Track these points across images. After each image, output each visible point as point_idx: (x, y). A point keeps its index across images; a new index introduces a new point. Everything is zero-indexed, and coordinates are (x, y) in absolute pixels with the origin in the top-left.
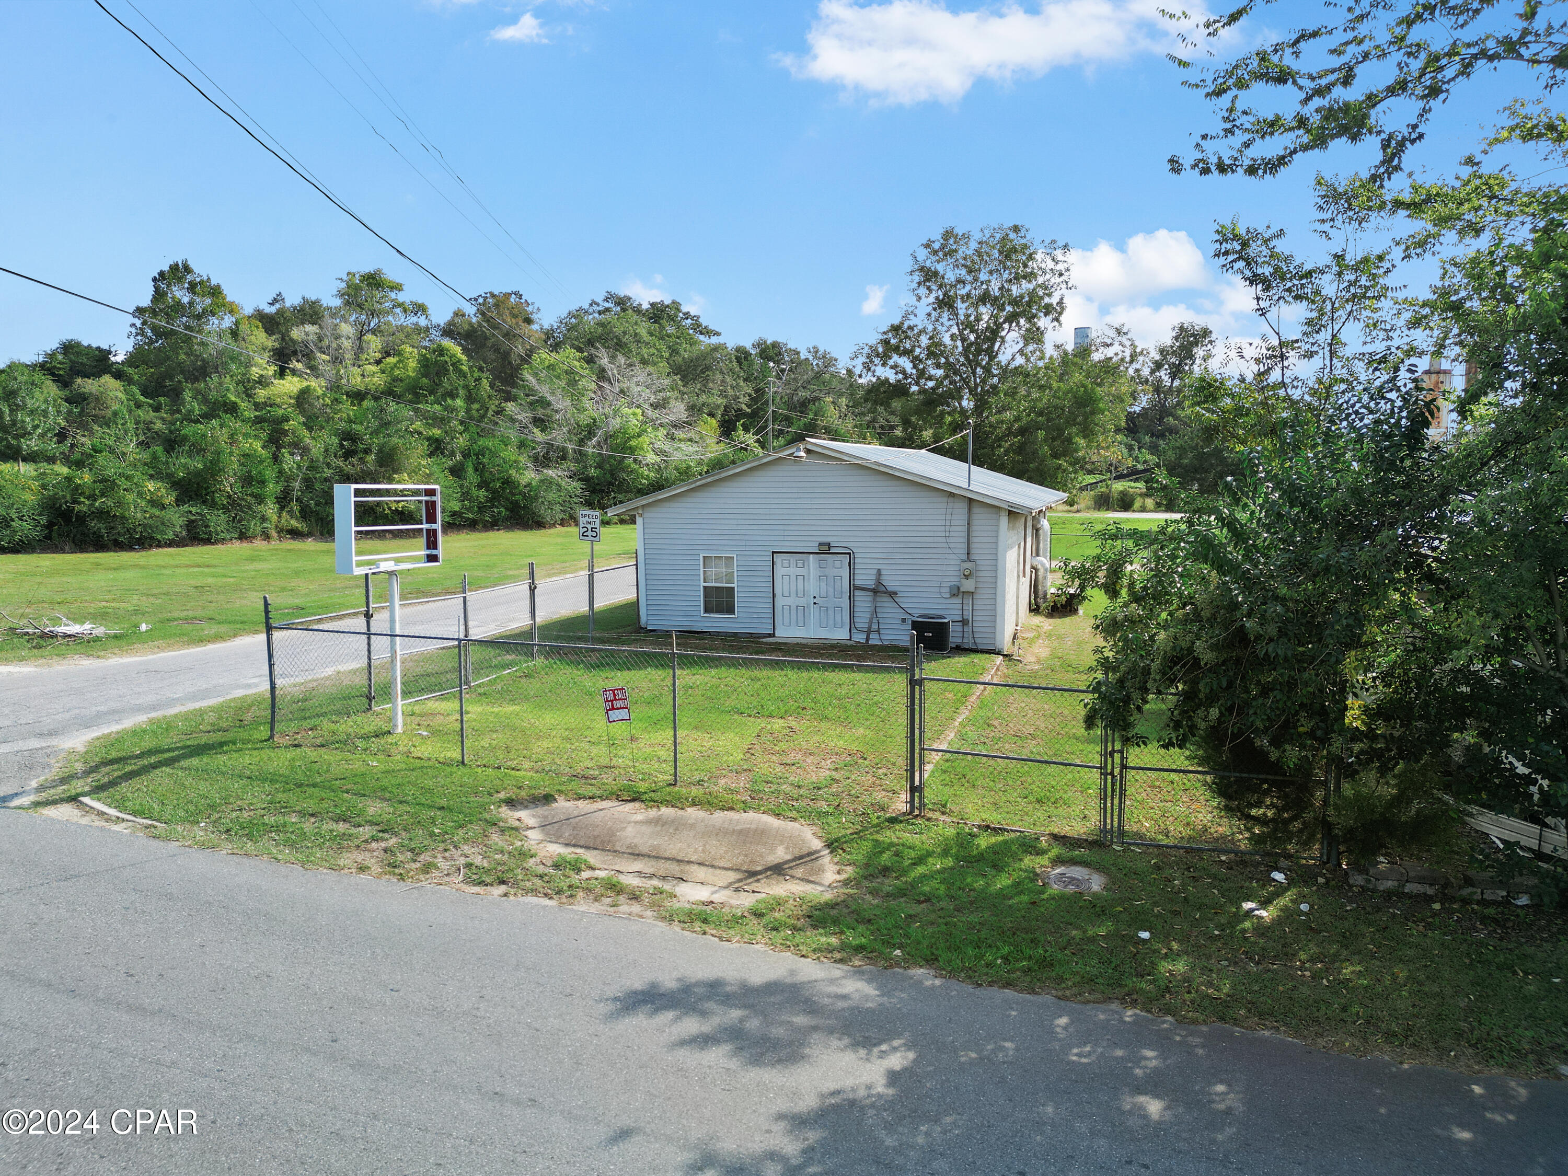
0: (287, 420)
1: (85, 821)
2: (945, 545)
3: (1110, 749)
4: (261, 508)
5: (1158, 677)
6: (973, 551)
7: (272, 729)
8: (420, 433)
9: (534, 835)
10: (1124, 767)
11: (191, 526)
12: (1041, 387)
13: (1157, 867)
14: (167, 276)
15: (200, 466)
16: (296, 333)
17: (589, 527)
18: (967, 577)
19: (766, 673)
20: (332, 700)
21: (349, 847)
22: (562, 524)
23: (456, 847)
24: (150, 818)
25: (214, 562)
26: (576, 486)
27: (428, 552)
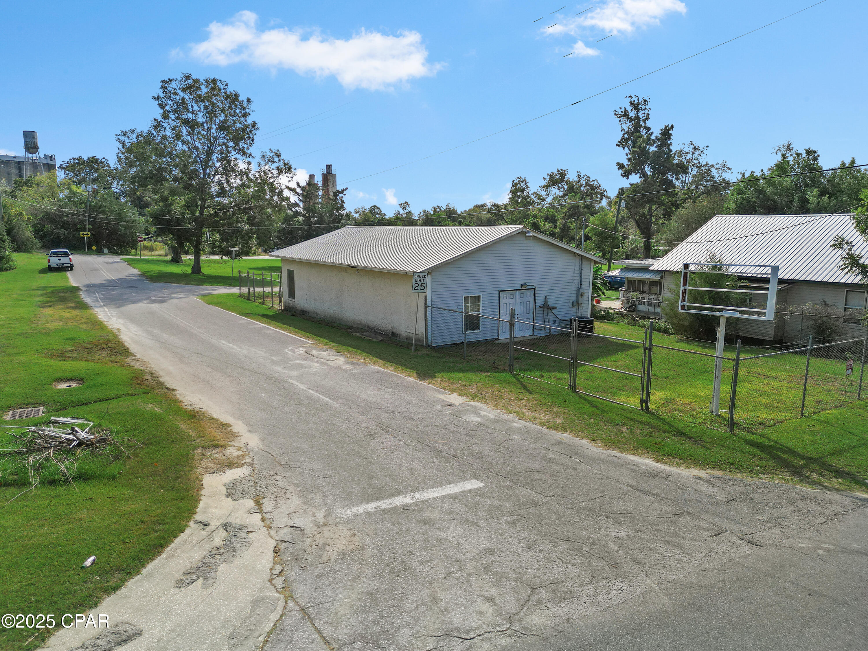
2: (572, 281)
6: (582, 283)
17: (420, 283)
18: (582, 296)
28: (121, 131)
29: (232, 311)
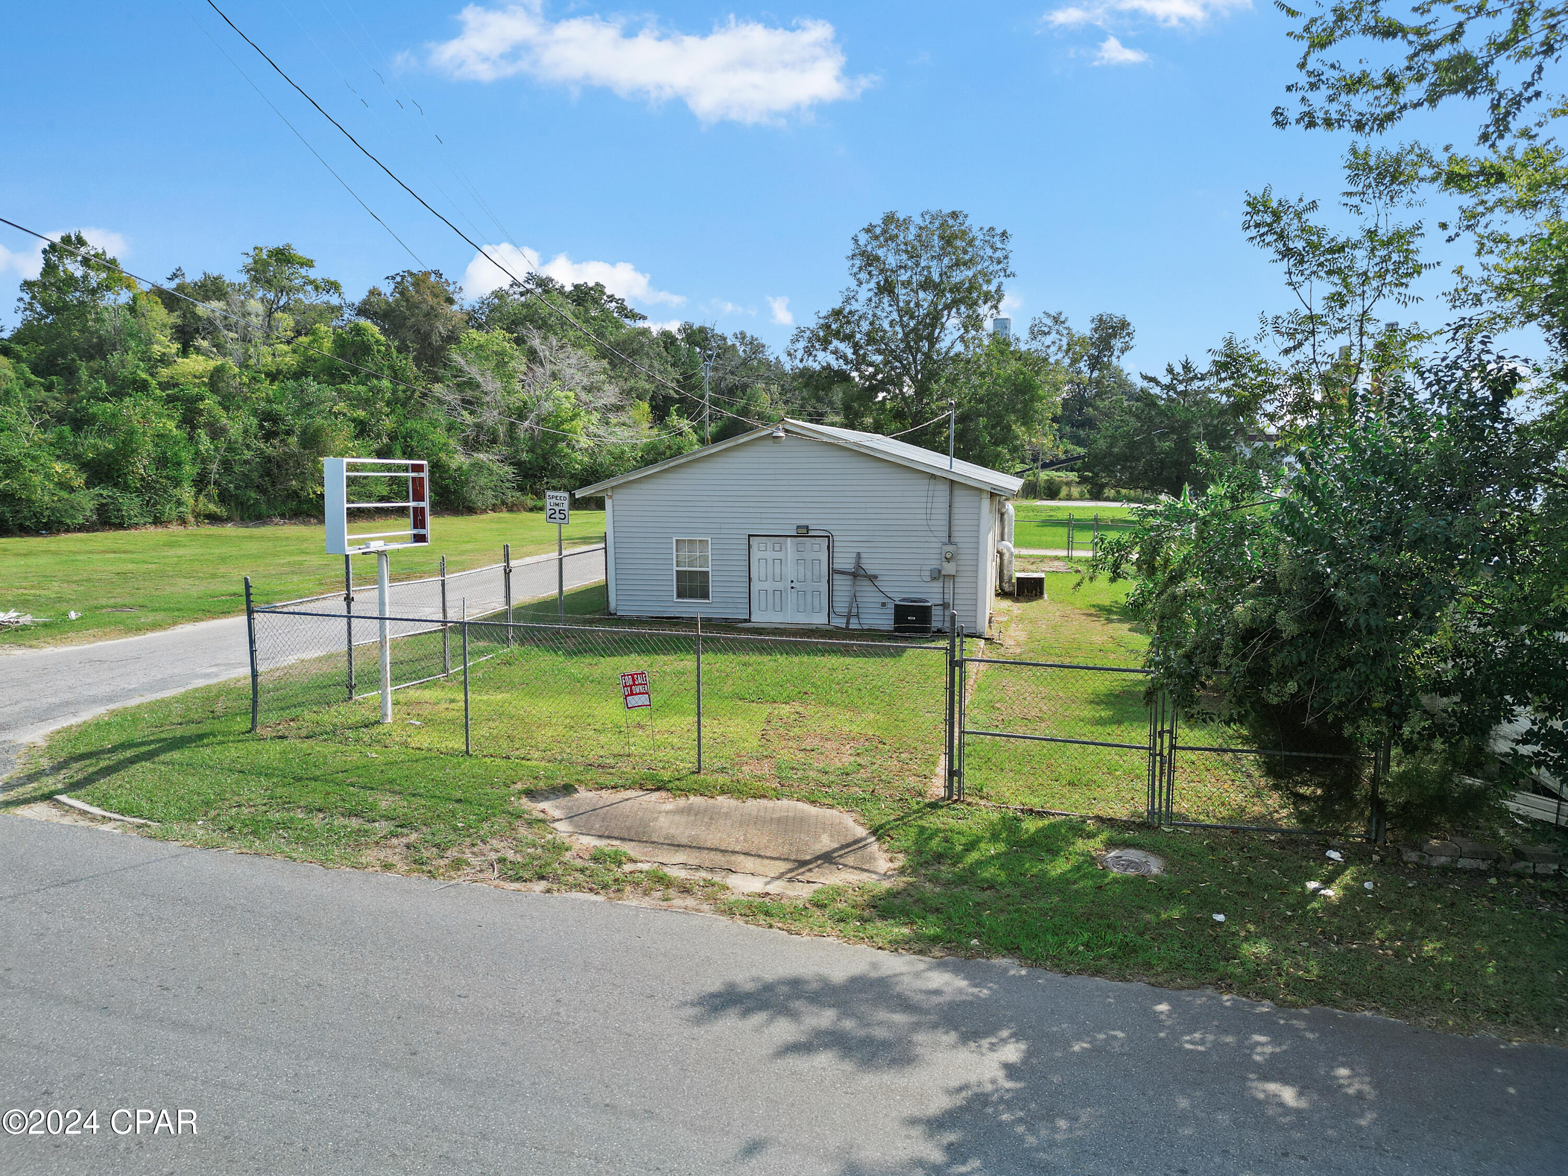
0: (202, 399)
1: (67, 820)
2: (927, 528)
3: (1159, 729)
4: (177, 492)
5: (1230, 652)
6: (954, 534)
7: (254, 720)
8: (344, 415)
9: (563, 827)
10: (1173, 747)
11: (102, 510)
12: (983, 375)
13: (1213, 849)
14: (58, 248)
15: (111, 447)
16: (202, 309)
17: (557, 509)
18: (948, 560)
19: (754, 658)
20: (307, 689)
21: (367, 844)
22: (494, 510)
23: (484, 842)
24: (141, 816)
25: (130, 548)
26: (508, 471)
27: (415, 532)
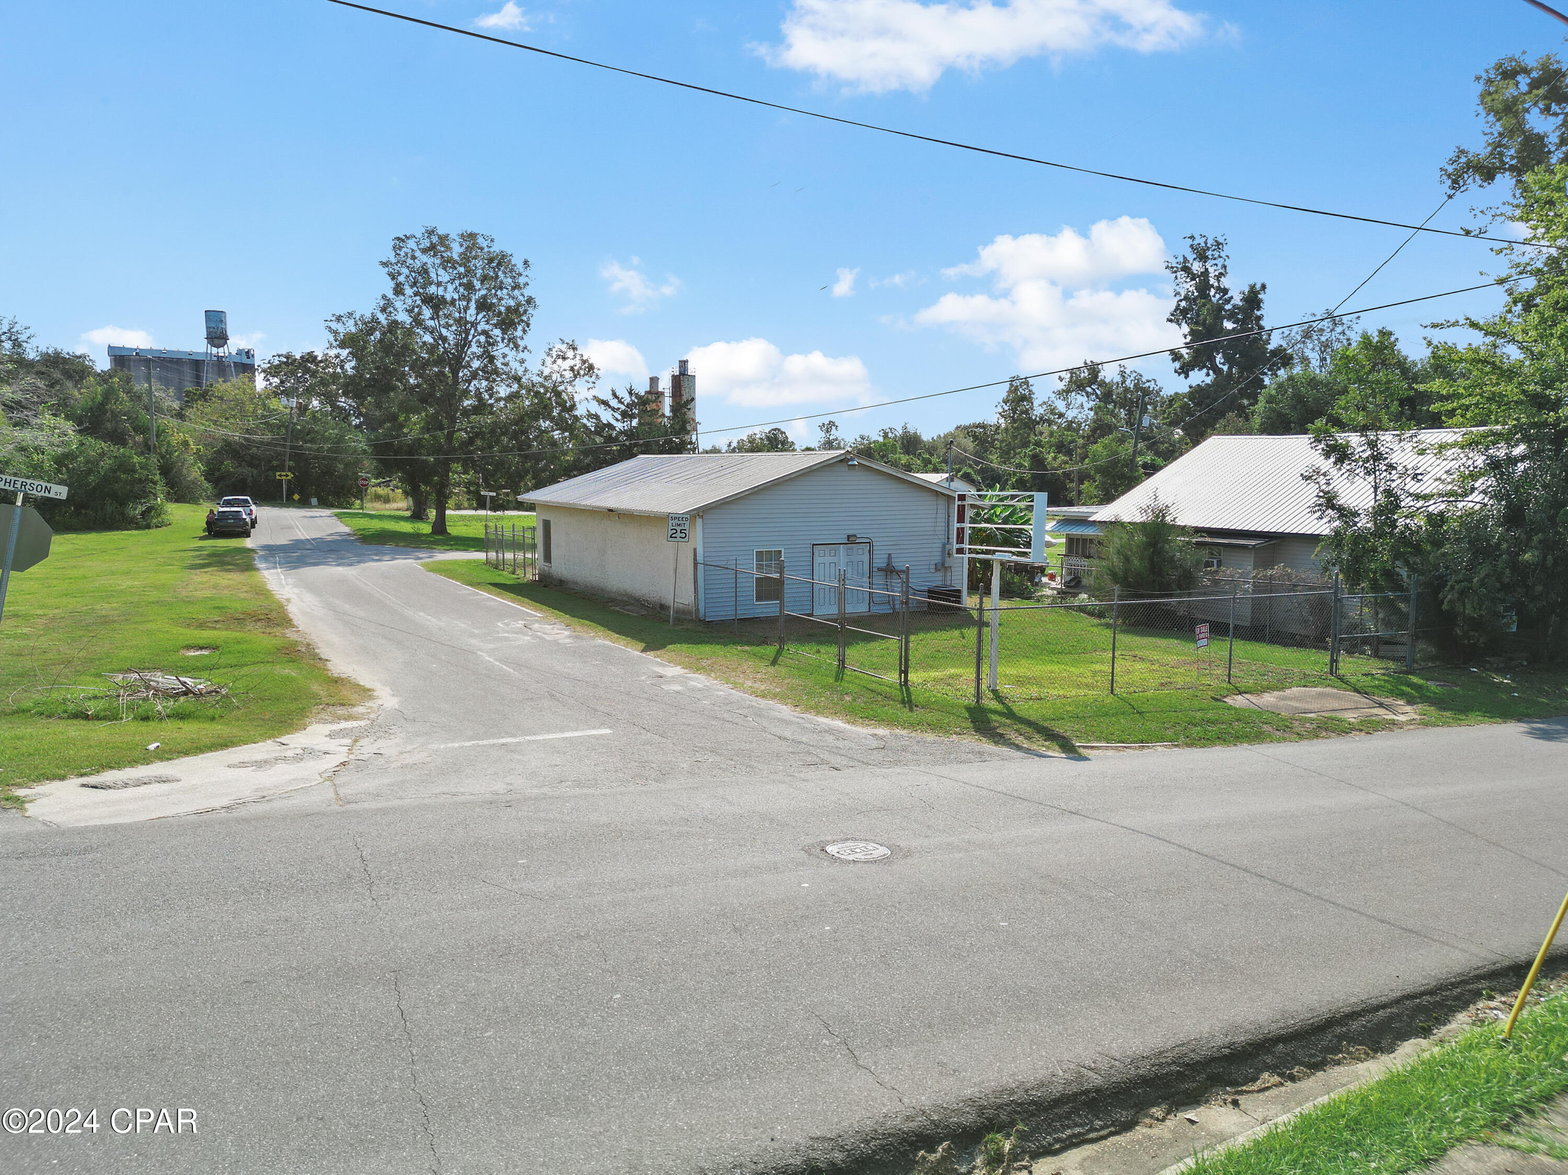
2: (933, 532)
6: (950, 536)
17: (679, 529)
18: (949, 556)
28: (333, 315)
29: (457, 580)
